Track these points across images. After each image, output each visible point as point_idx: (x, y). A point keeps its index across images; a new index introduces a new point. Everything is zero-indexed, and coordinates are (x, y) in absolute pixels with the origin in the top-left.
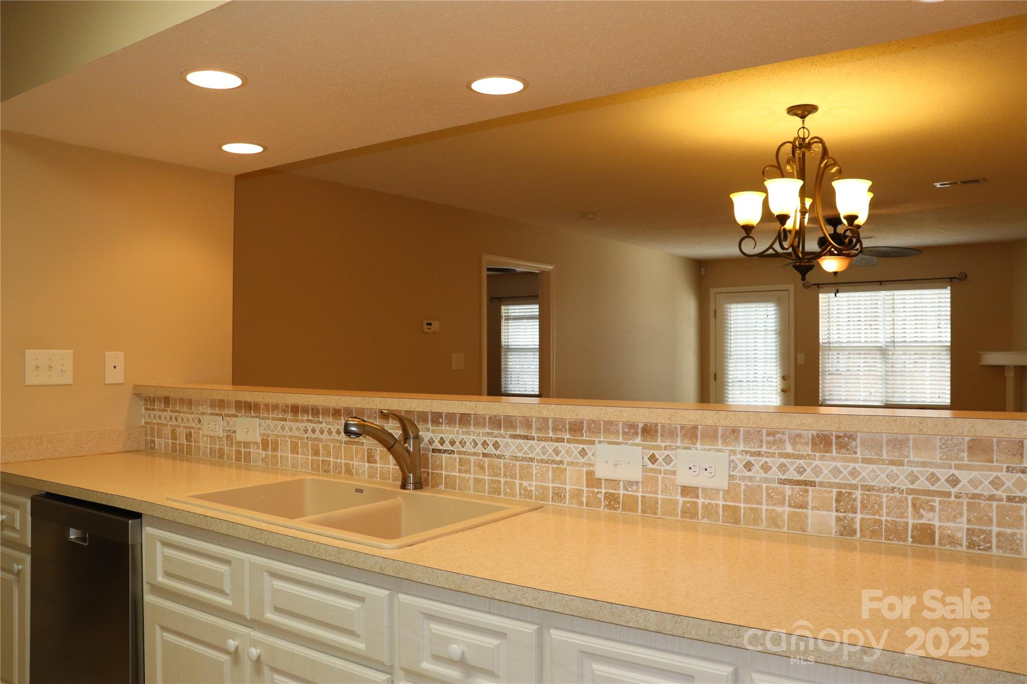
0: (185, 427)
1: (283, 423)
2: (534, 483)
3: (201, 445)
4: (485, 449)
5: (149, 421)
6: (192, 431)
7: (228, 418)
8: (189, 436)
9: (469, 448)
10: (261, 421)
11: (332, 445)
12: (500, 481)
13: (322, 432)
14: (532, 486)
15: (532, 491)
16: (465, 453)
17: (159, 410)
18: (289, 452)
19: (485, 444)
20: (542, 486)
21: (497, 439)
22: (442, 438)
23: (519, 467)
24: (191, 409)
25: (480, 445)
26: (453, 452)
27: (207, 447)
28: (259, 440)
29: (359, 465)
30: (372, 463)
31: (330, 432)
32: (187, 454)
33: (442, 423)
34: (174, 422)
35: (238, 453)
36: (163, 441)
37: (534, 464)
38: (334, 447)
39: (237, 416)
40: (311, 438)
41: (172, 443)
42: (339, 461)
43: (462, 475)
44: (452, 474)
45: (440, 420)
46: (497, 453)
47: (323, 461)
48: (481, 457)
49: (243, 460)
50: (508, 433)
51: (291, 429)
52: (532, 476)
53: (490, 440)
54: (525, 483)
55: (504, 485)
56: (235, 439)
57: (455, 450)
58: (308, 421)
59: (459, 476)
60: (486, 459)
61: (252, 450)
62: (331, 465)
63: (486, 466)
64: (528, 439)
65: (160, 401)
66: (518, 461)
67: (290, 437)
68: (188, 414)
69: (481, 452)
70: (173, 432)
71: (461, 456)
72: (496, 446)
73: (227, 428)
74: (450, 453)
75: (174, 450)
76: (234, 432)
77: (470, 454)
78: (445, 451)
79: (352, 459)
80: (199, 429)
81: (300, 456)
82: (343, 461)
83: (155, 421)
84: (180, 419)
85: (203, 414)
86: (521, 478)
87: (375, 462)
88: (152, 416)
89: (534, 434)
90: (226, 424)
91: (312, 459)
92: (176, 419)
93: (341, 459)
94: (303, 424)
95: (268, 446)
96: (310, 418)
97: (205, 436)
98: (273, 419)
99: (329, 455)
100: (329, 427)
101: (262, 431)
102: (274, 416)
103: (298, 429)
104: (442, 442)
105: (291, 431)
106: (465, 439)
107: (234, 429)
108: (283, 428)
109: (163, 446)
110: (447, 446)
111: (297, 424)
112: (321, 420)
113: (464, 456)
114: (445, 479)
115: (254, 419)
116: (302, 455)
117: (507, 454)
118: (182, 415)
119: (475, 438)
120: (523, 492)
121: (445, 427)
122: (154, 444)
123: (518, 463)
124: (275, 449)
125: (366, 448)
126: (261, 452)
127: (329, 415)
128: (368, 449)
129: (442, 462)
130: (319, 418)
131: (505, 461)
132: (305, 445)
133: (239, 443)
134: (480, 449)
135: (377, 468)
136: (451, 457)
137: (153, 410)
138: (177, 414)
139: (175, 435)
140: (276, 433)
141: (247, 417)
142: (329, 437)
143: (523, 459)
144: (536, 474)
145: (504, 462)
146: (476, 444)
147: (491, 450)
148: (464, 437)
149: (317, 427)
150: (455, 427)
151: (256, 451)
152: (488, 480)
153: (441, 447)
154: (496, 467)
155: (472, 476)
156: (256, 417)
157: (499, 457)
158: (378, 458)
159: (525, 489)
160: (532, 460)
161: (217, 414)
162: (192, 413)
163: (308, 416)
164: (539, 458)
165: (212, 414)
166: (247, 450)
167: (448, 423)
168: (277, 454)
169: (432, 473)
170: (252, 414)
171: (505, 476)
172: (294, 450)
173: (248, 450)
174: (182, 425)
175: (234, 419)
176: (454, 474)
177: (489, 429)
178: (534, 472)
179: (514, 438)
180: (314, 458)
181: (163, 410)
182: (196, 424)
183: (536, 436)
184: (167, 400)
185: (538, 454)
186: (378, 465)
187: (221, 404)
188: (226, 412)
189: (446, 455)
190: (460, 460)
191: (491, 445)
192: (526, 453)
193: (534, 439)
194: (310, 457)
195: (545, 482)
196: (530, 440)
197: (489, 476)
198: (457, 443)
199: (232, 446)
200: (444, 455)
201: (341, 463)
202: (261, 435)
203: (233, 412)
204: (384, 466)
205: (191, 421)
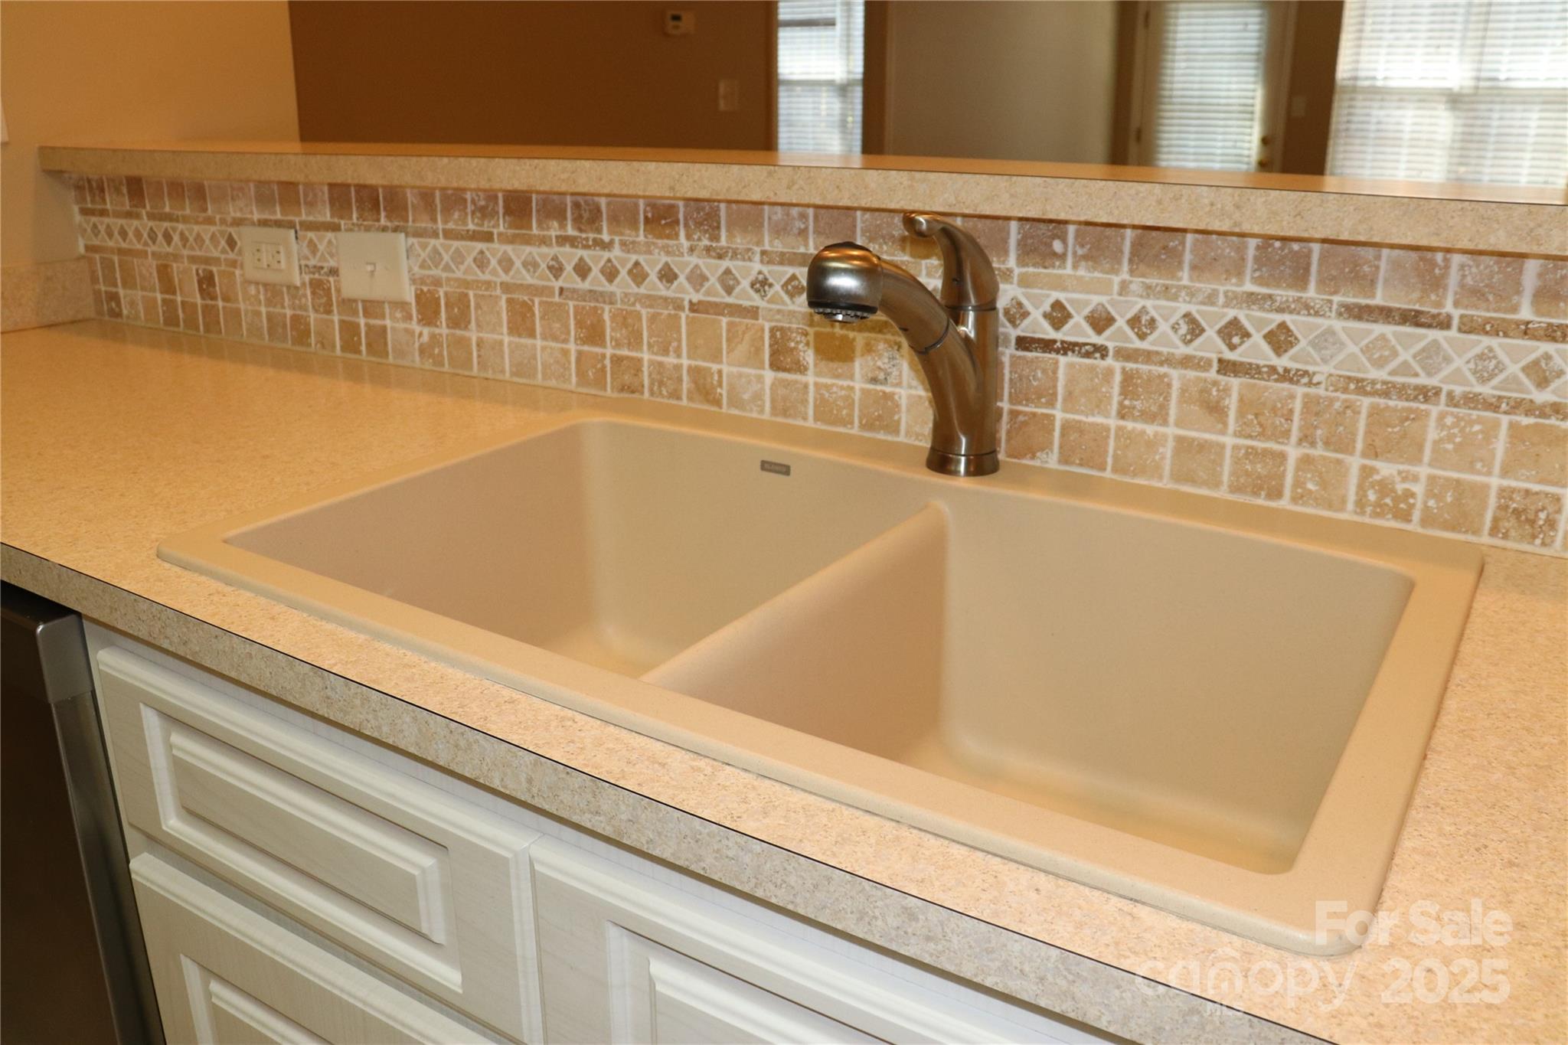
0: (193, 259)
1: (480, 246)
2: (1424, 471)
3: (242, 306)
4: (1232, 347)
5: (96, 242)
6: (214, 269)
7: (311, 235)
8: (206, 282)
9: (1166, 339)
10: (411, 240)
12: (1282, 457)
13: (611, 274)
14: (1415, 479)
15: (1413, 495)
16: (1148, 356)
17: (118, 215)
18: (505, 330)
19: (1233, 331)
20: (1458, 481)
21: (1287, 318)
22: (1057, 305)
23: (1370, 415)
24: (205, 210)
25: (1211, 333)
26: (1101, 351)
27: (258, 314)
28: (409, 295)
29: (740, 375)
30: (785, 370)
31: (638, 274)
32: (207, 330)
33: (1062, 257)
34: (161, 246)
35: (350, 330)
36: (139, 294)
37: (1434, 411)
38: (653, 319)
39: (336, 228)
40: (574, 291)
41: (164, 301)
42: (670, 360)
43: (1129, 425)
44: (1091, 419)
45: (1057, 246)
46: (1283, 362)
47: (617, 360)
48: (1212, 374)
49: (363, 348)
50: (1337, 299)
51: (507, 264)
53: (1258, 321)
54: (1386, 469)
55: (1298, 469)
56: (338, 291)
57: (1111, 345)
58: (563, 240)
59: (1119, 429)
60: (1235, 383)
61: (388, 322)
62: (645, 369)
63: (1232, 403)
64: (1418, 325)
65: (118, 191)
66: (1366, 394)
67: (506, 287)
68: (197, 223)
69: (1214, 357)
70: (164, 272)
71: (1130, 366)
72: (1280, 338)
73: (312, 262)
74: (1088, 355)
75: (171, 320)
76: (334, 272)
77: (1168, 361)
78: (1068, 348)
79: (716, 357)
80: (233, 264)
81: (539, 343)
82: (685, 362)
83: (111, 244)
84: (176, 238)
85: (238, 222)
87: (800, 368)
88: (102, 228)
89: (1449, 308)
90: (306, 251)
91: (580, 354)
92: (168, 238)
93: (679, 356)
94: (544, 249)
95: (437, 312)
96: (571, 231)
97: (250, 282)
98: (449, 235)
99: (635, 340)
100: (634, 258)
101: (416, 269)
102: (451, 226)
103: (530, 265)
104: (1059, 315)
105: (507, 271)
106: (1153, 313)
107: (332, 263)
108: (481, 262)
109: (141, 307)
110: (1077, 329)
111: (528, 249)
112: (605, 237)
113: (1144, 368)
114: (1063, 435)
115: (389, 236)
116: (544, 338)
117: (1322, 371)
118: (180, 226)
119: (1193, 309)
120: (1372, 496)
121: (1075, 267)
122: (119, 304)
123: (1366, 402)
124: (459, 321)
125: (767, 326)
126: (417, 328)
127: (634, 224)
128: (772, 330)
129: (1055, 379)
130: (599, 231)
131: (1312, 390)
132: (553, 312)
133: (348, 304)
134: (1211, 345)
135: (806, 386)
136: (1092, 368)
137: (103, 213)
138: (166, 224)
139: (170, 281)
140: (459, 274)
141: (368, 229)
142: (634, 289)
143: (1388, 390)
144: (1436, 443)
145: (1306, 395)
146: (1195, 330)
147: (1256, 350)
148: (1149, 304)
149: (596, 258)
150: (1115, 271)
152: (1236, 448)
153: (1050, 334)
155: (1171, 431)
156: (396, 230)
157: (1287, 376)
159: (1385, 488)
160: (1427, 394)
161: (278, 224)
162: (210, 221)
163: (563, 226)
164: (1458, 390)
165: (264, 223)
166: (373, 322)
167: (1086, 258)
169: (1014, 414)
170: (383, 221)
171: (1306, 439)
172: (521, 321)
173: (378, 322)
174: (186, 252)
175: (330, 235)
176: (1099, 419)
177: (1259, 281)
179: (1359, 318)
180: (586, 348)
181: (129, 215)
182: (223, 251)
183: (1456, 313)
184: (135, 187)
185: (1457, 377)
186: (810, 378)
187: (289, 193)
188: (304, 217)
189: (1072, 358)
190: (1128, 378)
191: (1257, 338)
192: (1405, 369)
193: (1444, 324)
194: (572, 347)
195: (1472, 470)
196: (1429, 326)
197: (1238, 434)
198: (1121, 323)
199: (329, 312)
200: (1063, 360)
201: (678, 368)
202: (413, 281)
203: (326, 216)
204: (829, 381)
205: (207, 242)
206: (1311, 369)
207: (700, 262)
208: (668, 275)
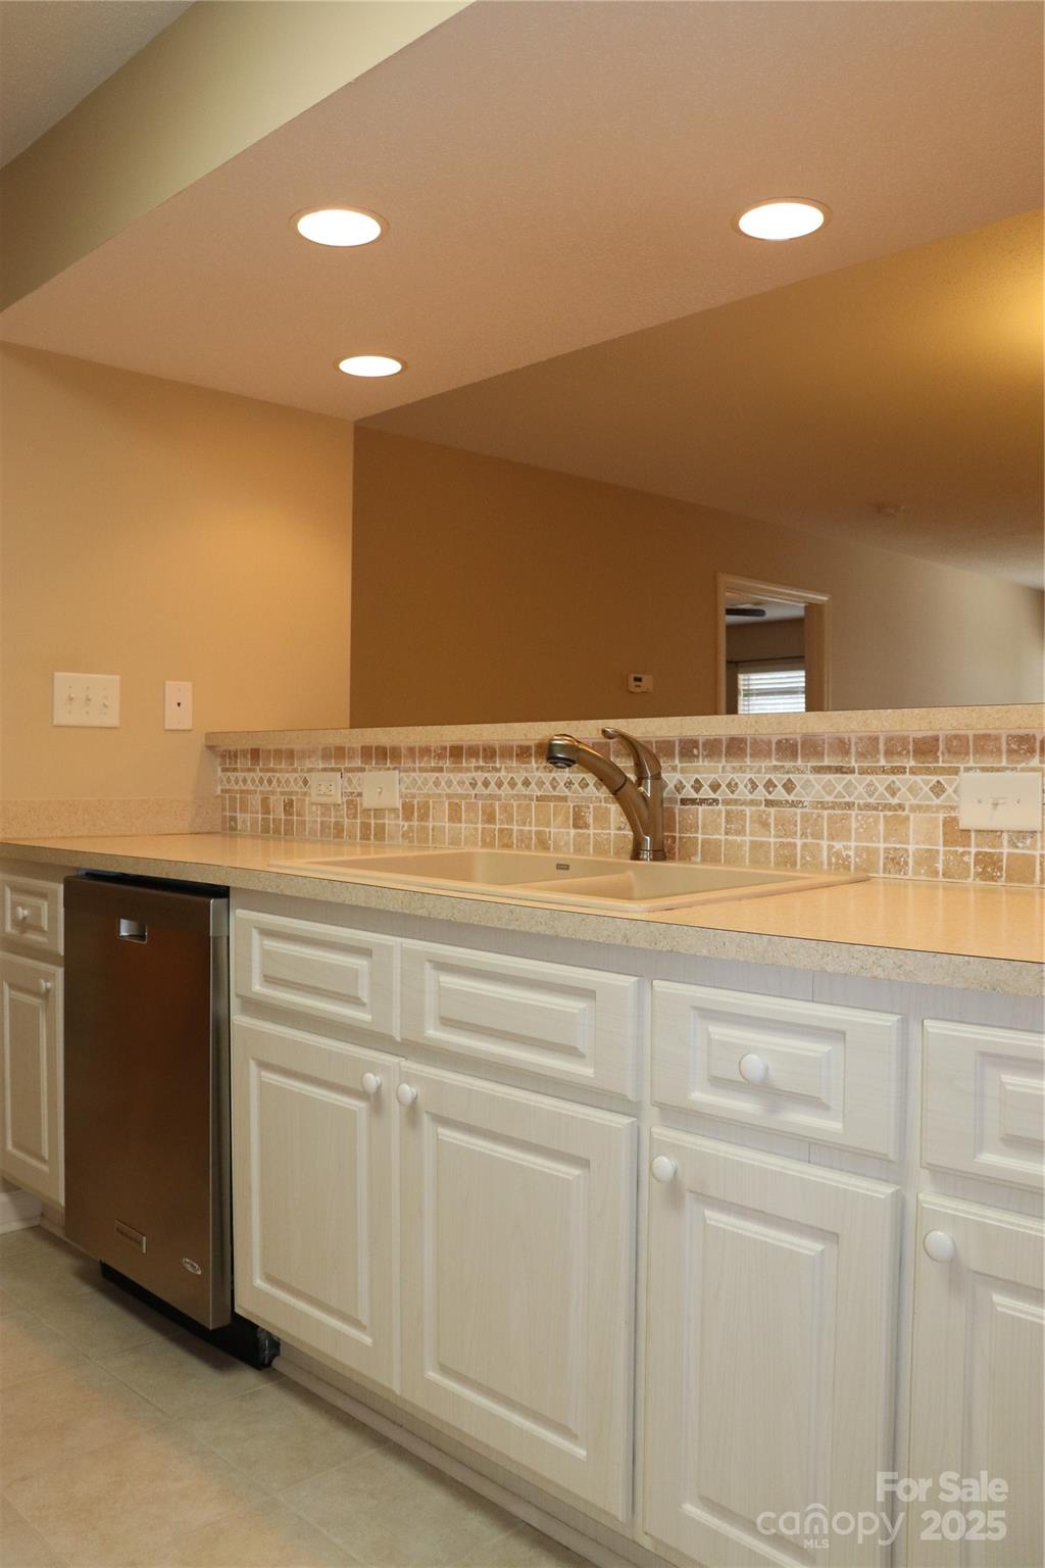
0: (282, 793)
1: (437, 774)
2: (853, 844)
3: (307, 819)
4: (770, 793)
5: (228, 787)
6: (294, 798)
7: (349, 774)
8: (289, 805)
9: (743, 792)
10: (402, 774)
11: (515, 804)
12: (795, 845)
13: (499, 785)
14: (850, 849)
15: (850, 857)
16: (736, 802)
17: (242, 771)
18: (447, 820)
19: (769, 785)
20: (867, 847)
21: (791, 776)
22: (697, 781)
23: (828, 819)
24: (293, 764)
25: (761, 787)
26: (716, 801)
27: (316, 821)
28: (398, 804)
29: (559, 832)
30: (581, 828)
31: (512, 784)
32: (286, 834)
33: (697, 756)
34: (266, 787)
35: (366, 826)
36: (248, 816)
37: (853, 813)
38: (519, 806)
39: (363, 770)
40: (482, 795)
41: (263, 819)
42: (527, 828)
43: (730, 838)
44: (714, 837)
45: (695, 751)
46: (791, 798)
47: (501, 831)
48: (763, 807)
49: (372, 837)
50: (809, 764)
51: (449, 783)
52: (850, 832)
53: (779, 779)
54: (838, 845)
55: (802, 850)
56: (361, 804)
57: (720, 798)
58: (477, 768)
59: (726, 840)
60: (772, 810)
61: (387, 822)
62: (515, 835)
63: (772, 821)
64: (842, 773)
65: (245, 756)
66: (825, 809)
67: (449, 796)
68: (288, 772)
69: (763, 799)
70: (265, 802)
71: (729, 807)
72: (789, 787)
73: (350, 790)
74: (710, 804)
75: (266, 830)
76: (360, 795)
77: (744, 803)
78: (702, 802)
79: (548, 826)
80: (305, 794)
81: (464, 825)
82: (534, 829)
83: (237, 788)
84: (275, 782)
85: (310, 770)
86: (832, 837)
87: (587, 826)
88: (233, 779)
89: (853, 763)
90: (346, 784)
91: (483, 829)
92: (270, 782)
93: (531, 826)
94: (469, 774)
95: (413, 813)
96: (481, 764)
97: (313, 804)
98: (421, 770)
99: (510, 820)
100: (510, 775)
101: (403, 790)
102: (422, 765)
103: (461, 783)
104: (697, 786)
105: (449, 787)
106: (737, 781)
107: (359, 790)
108: (437, 784)
109: (249, 824)
110: (706, 793)
111: (460, 775)
112: (498, 765)
113: (734, 808)
114: (702, 846)
115: (391, 772)
116: (466, 823)
117: (807, 800)
118: (278, 775)
119: (753, 776)
120: (833, 860)
121: (703, 761)
122: (236, 823)
123: (826, 813)
124: (424, 817)
125: (572, 806)
126: (402, 823)
127: (511, 757)
128: (574, 807)
129: (697, 818)
130: (495, 762)
131: (804, 810)
132: (471, 808)
133: (366, 811)
134: (761, 794)
135: (589, 835)
136: (712, 811)
137: (235, 770)
138: (270, 774)
139: (268, 807)
140: (425, 791)
141: (380, 769)
142: (511, 792)
143: (834, 806)
144: (856, 829)
145: (802, 813)
146: (754, 786)
147: (780, 793)
148: (734, 776)
149: (492, 777)
150: (719, 762)
151: (393, 822)
152: (775, 843)
153: (695, 796)
154: (789, 822)
155: (748, 838)
156: (394, 769)
157: (793, 804)
158: (591, 820)
159: (838, 855)
160: (849, 806)
161: (332, 770)
162: (295, 770)
163: (477, 761)
164: (861, 802)
165: (324, 770)
166: (378, 821)
167: (707, 756)
168: (427, 824)
169: (680, 838)
170: (388, 765)
171: (804, 835)
172: (455, 816)
173: (381, 821)
174: (278, 790)
175: (360, 774)
176: (718, 837)
177: (778, 760)
178: (854, 825)
179: (819, 772)
180: (486, 826)
181: (249, 770)
182: (301, 787)
183: (856, 766)
184: (255, 754)
185: (860, 796)
186: (591, 831)
187: (340, 753)
188: (346, 765)
189: (704, 807)
190: (728, 813)
191: (780, 787)
192: (839, 795)
193: (853, 772)
194: (480, 826)
195: (873, 842)
196: (846, 773)
197: (776, 836)
198: (724, 786)
199: (355, 817)
200: (700, 808)
201: (530, 831)
202: (401, 797)
203: (358, 763)
204: (600, 831)
205: (292, 783)
206: (803, 800)
207: (542, 775)
208: (526, 783)
